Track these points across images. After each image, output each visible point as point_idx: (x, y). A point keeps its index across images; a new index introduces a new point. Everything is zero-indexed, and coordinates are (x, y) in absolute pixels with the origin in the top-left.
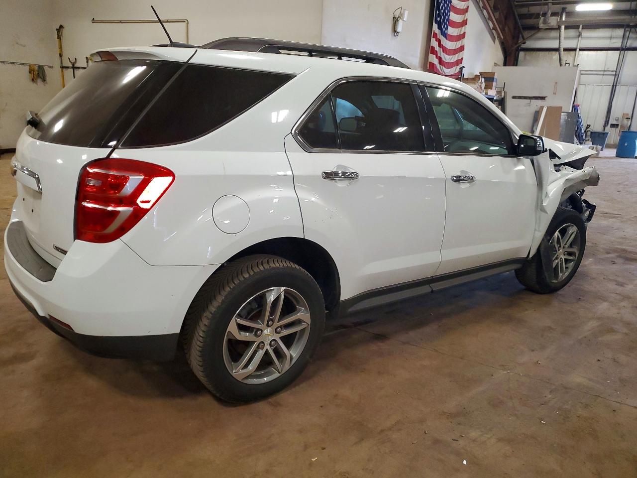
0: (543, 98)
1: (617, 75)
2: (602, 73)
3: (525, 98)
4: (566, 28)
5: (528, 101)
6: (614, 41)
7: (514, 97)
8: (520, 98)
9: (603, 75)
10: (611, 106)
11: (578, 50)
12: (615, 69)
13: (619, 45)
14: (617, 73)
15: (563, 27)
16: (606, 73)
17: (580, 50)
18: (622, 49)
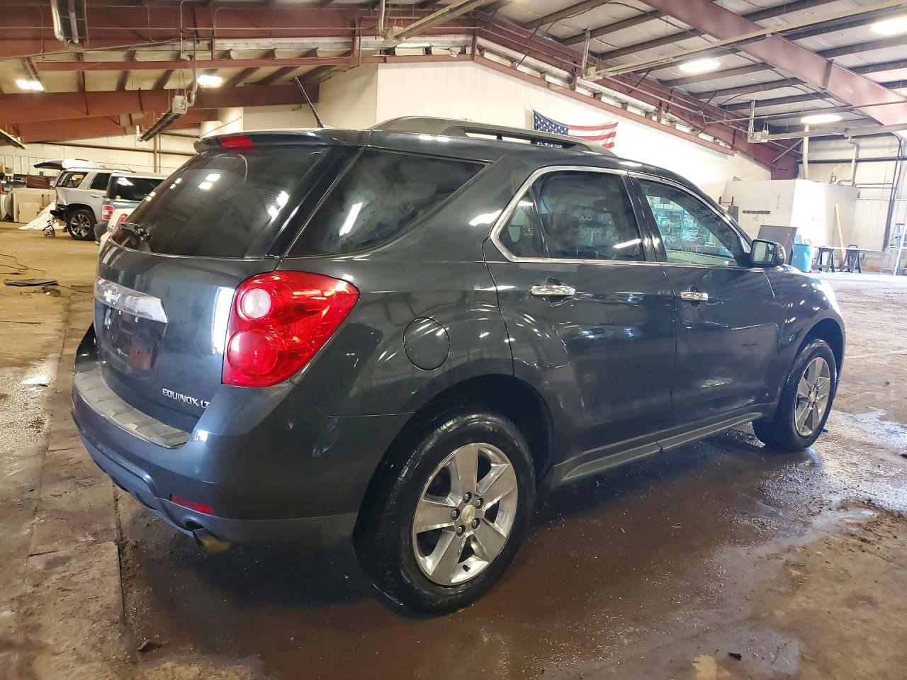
0: (768, 212)
1: (894, 189)
2: (882, 186)
3: (753, 212)
4: (811, 139)
5: (754, 216)
6: (892, 150)
7: (744, 212)
8: (748, 212)
9: (883, 188)
10: (889, 227)
11: (853, 161)
12: (892, 182)
13: (895, 155)
14: (895, 186)
15: (806, 140)
16: (885, 186)
17: (858, 161)
18: (899, 159)
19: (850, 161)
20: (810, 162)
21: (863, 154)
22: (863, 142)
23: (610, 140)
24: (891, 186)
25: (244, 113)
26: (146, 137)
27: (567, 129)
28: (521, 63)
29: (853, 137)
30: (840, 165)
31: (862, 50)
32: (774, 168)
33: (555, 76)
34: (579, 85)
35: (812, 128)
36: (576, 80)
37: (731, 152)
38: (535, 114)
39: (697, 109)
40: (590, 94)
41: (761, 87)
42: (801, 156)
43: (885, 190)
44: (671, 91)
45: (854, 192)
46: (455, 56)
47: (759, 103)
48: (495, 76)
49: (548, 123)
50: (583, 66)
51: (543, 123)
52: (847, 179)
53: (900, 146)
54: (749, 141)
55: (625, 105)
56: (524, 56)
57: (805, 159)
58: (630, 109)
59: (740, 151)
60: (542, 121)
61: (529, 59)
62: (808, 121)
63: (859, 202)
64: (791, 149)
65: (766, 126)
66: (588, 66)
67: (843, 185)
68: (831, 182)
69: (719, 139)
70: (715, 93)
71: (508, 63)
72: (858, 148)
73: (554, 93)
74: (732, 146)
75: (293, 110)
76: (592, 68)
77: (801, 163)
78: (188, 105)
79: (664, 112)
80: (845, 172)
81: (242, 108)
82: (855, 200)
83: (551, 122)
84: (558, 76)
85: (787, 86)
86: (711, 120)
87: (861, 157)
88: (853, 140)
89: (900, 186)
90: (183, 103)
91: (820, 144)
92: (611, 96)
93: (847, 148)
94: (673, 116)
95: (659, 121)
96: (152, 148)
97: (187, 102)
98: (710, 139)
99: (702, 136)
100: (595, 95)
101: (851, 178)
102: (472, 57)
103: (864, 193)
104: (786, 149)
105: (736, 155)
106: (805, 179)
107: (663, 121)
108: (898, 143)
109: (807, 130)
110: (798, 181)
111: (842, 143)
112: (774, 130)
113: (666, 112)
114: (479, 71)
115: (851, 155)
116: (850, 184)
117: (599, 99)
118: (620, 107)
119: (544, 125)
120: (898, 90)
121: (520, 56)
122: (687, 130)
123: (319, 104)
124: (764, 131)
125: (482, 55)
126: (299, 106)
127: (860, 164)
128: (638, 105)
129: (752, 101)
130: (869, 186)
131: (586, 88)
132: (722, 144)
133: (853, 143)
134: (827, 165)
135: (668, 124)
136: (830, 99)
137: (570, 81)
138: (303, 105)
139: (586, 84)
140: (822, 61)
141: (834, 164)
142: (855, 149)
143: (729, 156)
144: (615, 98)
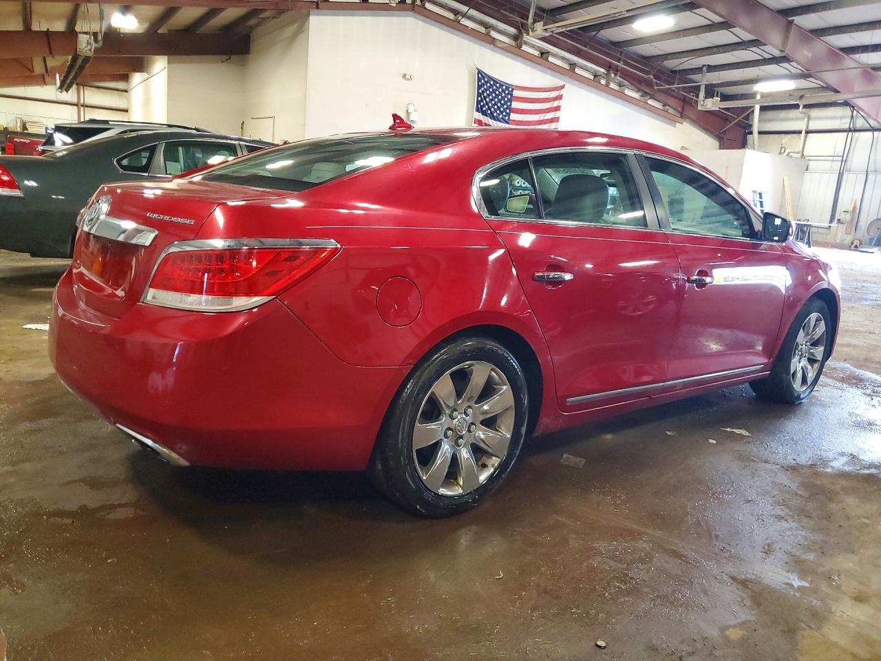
1: (844, 161)
2: (831, 158)
6: (844, 121)
9: (833, 161)
10: (838, 197)
11: (804, 132)
12: (842, 154)
13: (846, 126)
14: (844, 159)
16: (835, 158)
17: (807, 132)
18: (850, 130)
19: (800, 132)
20: (760, 133)
21: (814, 125)
22: (814, 112)
23: (556, 104)
24: (841, 158)
25: (169, 63)
26: (65, 86)
27: (513, 90)
28: (464, 15)
29: (805, 106)
30: (789, 136)
31: (824, 9)
32: (723, 138)
33: (500, 32)
34: (526, 43)
35: (763, 96)
36: (523, 37)
37: (680, 120)
38: (480, 72)
39: (648, 73)
40: (537, 53)
41: (715, 50)
42: (751, 126)
43: (834, 162)
44: (621, 53)
45: (803, 163)
46: (394, 5)
47: (711, 68)
48: (437, 29)
49: (492, 82)
50: (530, 20)
51: (486, 82)
52: (796, 151)
53: (852, 117)
54: (700, 108)
55: (573, 65)
56: (468, 8)
57: (755, 129)
58: (578, 71)
59: (690, 119)
60: (486, 79)
61: (473, 12)
62: (761, 88)
63: (808, 175)
64: (740, 118)
65: (718, 93)
66: (535, 21)
67: (791, 157)
68: (780, 153)
69: (669, 106)
70: (667, 56)
71: (451, 16)
72: (809, 118)
73: (499, 50)
74: (681, 113)
75: (222, 62)
76: (538, 23)
77: (751, 133)
78: (94, 45)
79: (613, 75)
80: (794, 143)
81: (166, 57)
82: (803, 173)
83: (496, 82)
84: (503, 32)
85: (743, 49)
86: (661, 86)
87: (811, 128)
88: (804, 110)
89: (850, 158)
90: (88, 43)
91: (770, 114)
92: (559, 57)
93: (797, 119)
94: (621, 79)
95: (607, 85)
96: (75, 100)
97: (92, 42)
98: (658, 105)
99: (651, 102)
100: (542, 54)
101: (800, 150)
102: (413, 7)
103: (812, 165)
104: (736, 119)
105: (684, 123)
106: (754, 149)
107: (612, 85)
108: (851, 113)
109: (758, 97)
110: (748, 152)
111: (793, 113)
112: (725, 98)
113: (616, 75)
114: (420, 22)
115: (801, 125)
116: (799, 155)
117: (547, 59)
118: (568, 68)
119: (488, 85)
120: (857, 56)
121: (464, 8)
122: (636, 95)
123: (250, 56)
124: (716, 98)
125: (423, 6)
126: (228, 57)
127: (810, 135)
128: (586, 68)
129: (704, 66)
130: (819, 158)
131: (533, 47)
132: (671, 111)
133: (803, 113)
134: (776, 136)
135: (616, 88)
136: (786, 65)
137: (516, 38)
138: (232, 56)
139: (533, 41)
140: (782, 20)
141: (783, 135)
142: (806, 119)
143: (678, 124)
144: (563, 58)
